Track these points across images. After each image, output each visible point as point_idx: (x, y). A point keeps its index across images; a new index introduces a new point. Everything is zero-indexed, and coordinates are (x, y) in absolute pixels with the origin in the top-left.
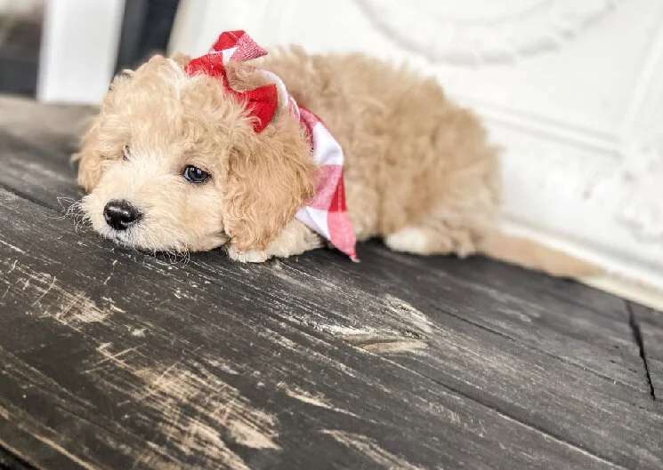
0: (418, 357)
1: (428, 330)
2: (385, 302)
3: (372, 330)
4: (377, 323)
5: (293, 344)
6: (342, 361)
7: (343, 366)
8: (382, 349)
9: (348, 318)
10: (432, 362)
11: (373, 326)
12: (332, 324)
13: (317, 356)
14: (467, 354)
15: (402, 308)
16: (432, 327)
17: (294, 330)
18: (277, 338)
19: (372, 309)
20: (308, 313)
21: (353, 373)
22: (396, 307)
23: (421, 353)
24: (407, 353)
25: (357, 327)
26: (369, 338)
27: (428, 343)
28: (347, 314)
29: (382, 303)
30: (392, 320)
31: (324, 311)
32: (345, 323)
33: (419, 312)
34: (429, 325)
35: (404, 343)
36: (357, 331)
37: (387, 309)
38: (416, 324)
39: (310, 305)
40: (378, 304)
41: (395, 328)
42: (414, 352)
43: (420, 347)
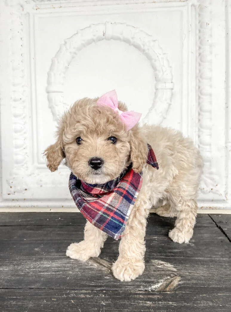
0: (183, 284)
1: (175, 270)
2: (154, 264)
3: (162, 280)
4: (161, 276)
5: (151, 303)
6: (169, 301)
7: (171, 303)
8: (171, 287)
9: (152, 280)
10: (188, 284)
12: (151, 286)
13: (161, 303)
14: (193, 274)
15: (161, 264)
16: (175, 267)
17: (146, 297)
18: (145, 303)
19: (154, 271)
20: (141, 285)
21: (175, 304)
22: (159, 265)
23: (182, 282)
24: (179, 285)
25: (158, 282)
26: (165, 285)
27: (180, 276)
29: (153, 265)
30: (163, 272)
31: (143, 281)
32: (153, 283)
33: (166, 263)
34: (173, 267)
35: (175, 281)
36: (160, 284)
37: (158, 268)
38: (169, 269)
39: (139, 281)
40: (153, 267)
41: (167, 275)
42: (180, 283)
43: (179, 279)
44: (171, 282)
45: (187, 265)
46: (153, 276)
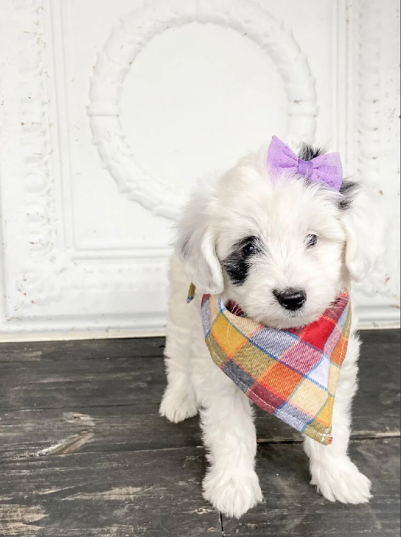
0: (91, 443)
1: (92, 424)
2: (65, 419)
3: (64, 441)
4: (64, 436)
5: (28, 471)
6: (56, 466)
7: (58, 469)
8: (72, 448)
9: (48, 441)
10: (99, 442)
11: (63, 439)
12: (42, 449)
13: (43, 471)
14: (115, 428)
15: (75, 418)
16: (94, 421)
17: (24, 464)
18: (20, 472)
19: (59, 428)
20: (27, 450)
21: (64, 469)
22: (71, 419)
23: (92, 440)
24: (86, 444)
26: (64, 446)
27: (94, 432)
28: (46, 439)
29: (62, 421)
30: (72, 429)
31: (34, 444)
32: (48, 445)
33: (84, 415)
34: (92, 421)
35: (82, 439)
36: (56, 446)
37: (67, 423)
38: (85, 423)
39: (25, 444)
40: (60, 423)
41: (75, 433)
42: (89, 441)
43: (91, 437)
44: (76, 441)
45: (115, 416)
46: (54, 436)
